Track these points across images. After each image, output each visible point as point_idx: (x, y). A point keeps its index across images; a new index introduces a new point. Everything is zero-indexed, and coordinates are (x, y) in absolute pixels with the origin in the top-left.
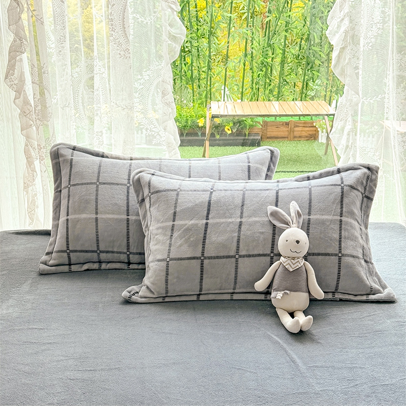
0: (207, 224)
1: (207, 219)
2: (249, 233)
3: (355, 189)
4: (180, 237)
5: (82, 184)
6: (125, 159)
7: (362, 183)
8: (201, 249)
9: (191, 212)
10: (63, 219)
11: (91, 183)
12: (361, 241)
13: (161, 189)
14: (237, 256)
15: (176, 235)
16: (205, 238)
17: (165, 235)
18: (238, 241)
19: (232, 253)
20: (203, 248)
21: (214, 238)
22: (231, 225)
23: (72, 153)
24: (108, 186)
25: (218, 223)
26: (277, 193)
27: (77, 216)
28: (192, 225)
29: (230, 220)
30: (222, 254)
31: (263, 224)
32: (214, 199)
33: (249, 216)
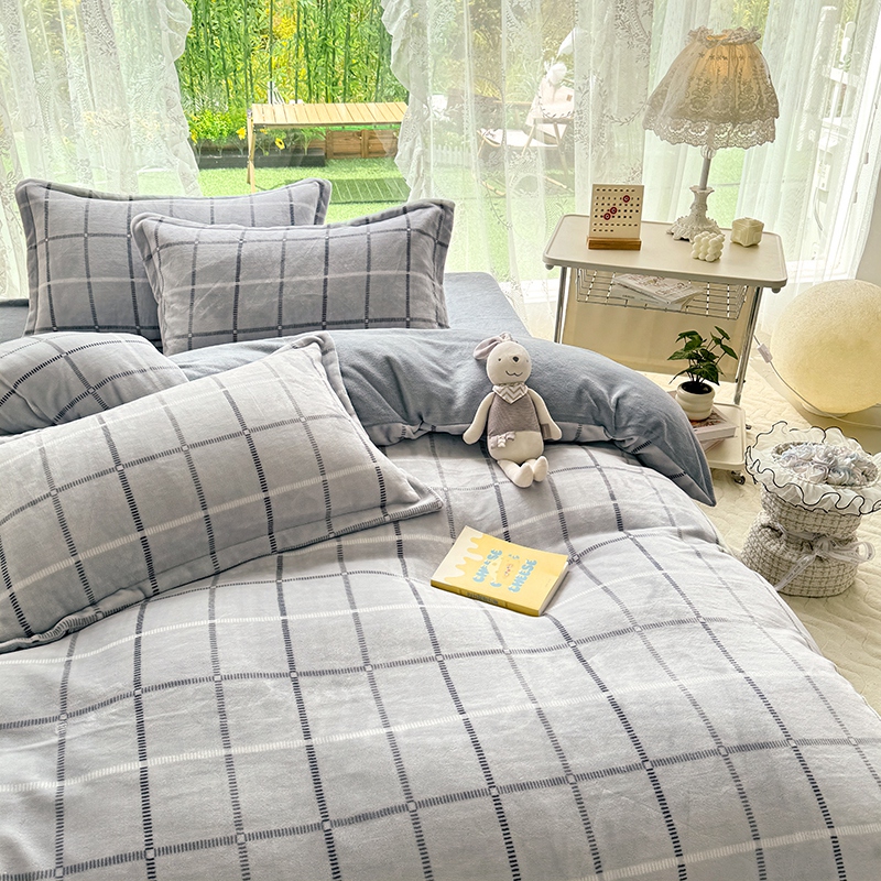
0: (237, 286)
1: (238, 280)
2: (293, 297)
3: (425, 234)
4: (203, 305)
5: (64, 237)
6: (121, 200)
7: (434, 225)
8: (232, 321)
9: (216, 271)
10: (43, 285)
11: (77, 235)
12: (434, 300)
13: (175, 240)
14: (280, 328)
15: (197, 302)
16: (236, 307)
17: (183, 303)
18: (280, 308)
19: (274, 324)
20: (235, 318)
21: (248, 304)
22: (270, 288)
23: (47, 194)
24: (101, 238)
25: (252, 285)
26: (327, 243)
27: (61, 281)
28: (218, 288)
29: (267, 281)
30: (260, 326)
31: (311, 285)
32: (244, 252)
33: (293, 275)
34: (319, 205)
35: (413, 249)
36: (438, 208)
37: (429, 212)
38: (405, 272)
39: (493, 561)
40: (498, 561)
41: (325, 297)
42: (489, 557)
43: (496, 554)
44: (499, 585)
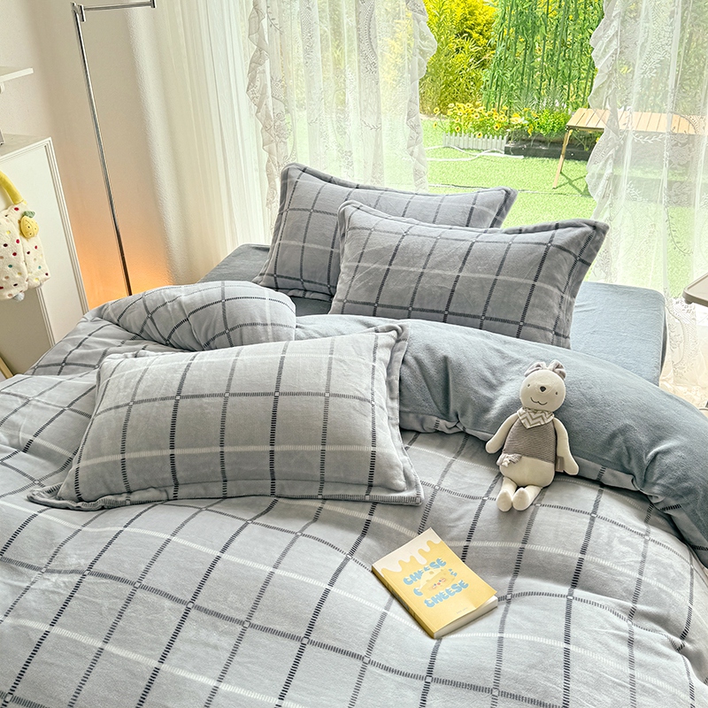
0: (388, 269)
1: (390, 265)
2: (427, 286)
3: (565, 250)
4: (360, 280)
5: (299, 209)
7: (579, 244)
8: (376, 296)
9: (377, 255)
10: (277, 242)
11: (307, 210)
12: (557, 311)
13: (358, 226)
14: (410, 309)
15: (357, 277)
16: (382, 285)
17: (348, 275)
18: (415, 293)
19: (406, 304)
20: (379, 294)
21: (392, 285)
22: (412, 276)
23: (300, 175)
24: (321, 215)
25: (399, 271)
27: (287, 242)
28: (374, 268)
29: (412, 269)
30: (395, 304)
31: (444, 279)
32: (402, 244)
33: (433, 268)
34: (500, 210)
35: (547, 263)
36: (589, 229)
37: (577, 231)
38: (532, 282)
39: (432, 569)
40: (437, 571)
41: (453, 291)
42: (432, 565)
43: (440, 563)
44: (420, 594)
